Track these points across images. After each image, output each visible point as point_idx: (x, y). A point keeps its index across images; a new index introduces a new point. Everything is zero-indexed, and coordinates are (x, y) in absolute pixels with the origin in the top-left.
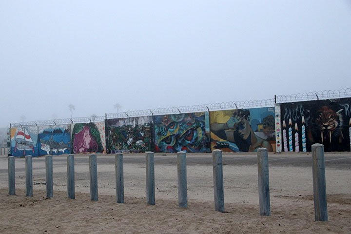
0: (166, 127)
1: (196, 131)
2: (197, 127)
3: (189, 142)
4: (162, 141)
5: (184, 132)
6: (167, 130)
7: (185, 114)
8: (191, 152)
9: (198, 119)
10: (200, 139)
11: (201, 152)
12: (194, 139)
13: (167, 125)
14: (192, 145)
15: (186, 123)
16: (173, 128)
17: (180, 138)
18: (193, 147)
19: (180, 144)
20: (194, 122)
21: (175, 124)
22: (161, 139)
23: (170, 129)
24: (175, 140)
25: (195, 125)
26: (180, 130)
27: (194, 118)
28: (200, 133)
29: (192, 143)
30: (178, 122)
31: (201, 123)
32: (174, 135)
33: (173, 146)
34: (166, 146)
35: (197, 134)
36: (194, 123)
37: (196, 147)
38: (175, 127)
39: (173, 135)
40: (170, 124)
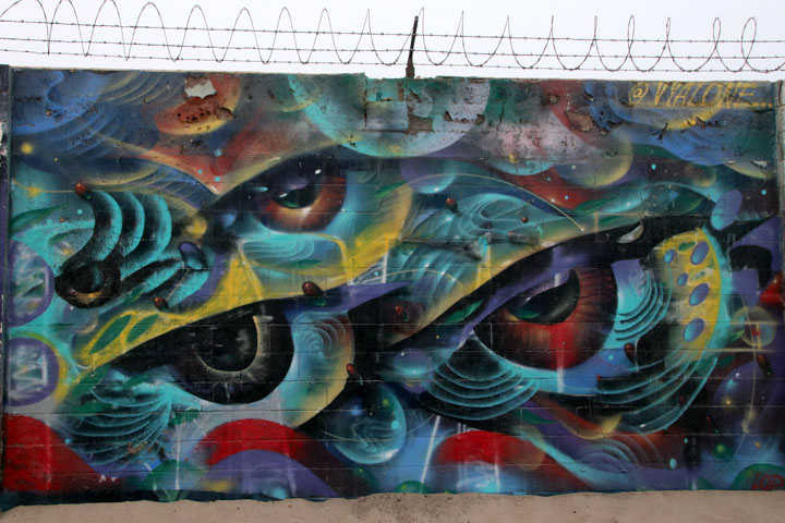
0: (212, 210)
1: (652, 263)
2: (660, 228)
3: (557, 381)
4: (140, 361)
5: (483, 275)
6: (221, 243)
7: (501, 89)
8: (578, 486)
9: (681, 151)
10: (693, 351)
11: (708, 485)
12: (613, 343)
13: (219, 187)
14: (585, 410)
15: (506, 182)
16: (317, 224)
17: (426, 339)
18: (610, 427)
19: (421, 404)
20: (620, 173)
21: (356, 180)
22: (122, 345)
23: (266, 236)
24: (346, 357)
25: (630, 207)
26: (416, 243)
27: (623, 137)
28: (703, 292)
29: (585, 390)
30: (393, 164)
31: (710, 190)
32: (336, 296)
33: (315, 426)
34: (203, 428)
35: (662, 293)
36: (621, 189)
37: (645, 434)
38: (346, 215)
39: (313, 297)
40: (272, 178)
